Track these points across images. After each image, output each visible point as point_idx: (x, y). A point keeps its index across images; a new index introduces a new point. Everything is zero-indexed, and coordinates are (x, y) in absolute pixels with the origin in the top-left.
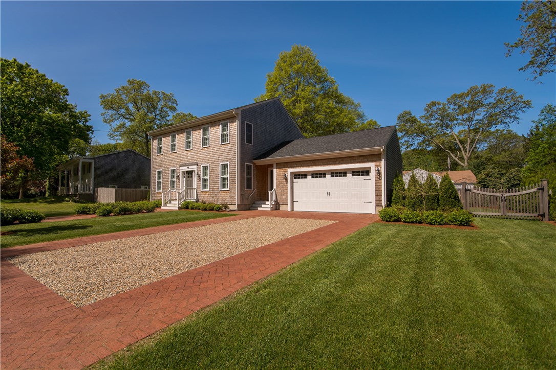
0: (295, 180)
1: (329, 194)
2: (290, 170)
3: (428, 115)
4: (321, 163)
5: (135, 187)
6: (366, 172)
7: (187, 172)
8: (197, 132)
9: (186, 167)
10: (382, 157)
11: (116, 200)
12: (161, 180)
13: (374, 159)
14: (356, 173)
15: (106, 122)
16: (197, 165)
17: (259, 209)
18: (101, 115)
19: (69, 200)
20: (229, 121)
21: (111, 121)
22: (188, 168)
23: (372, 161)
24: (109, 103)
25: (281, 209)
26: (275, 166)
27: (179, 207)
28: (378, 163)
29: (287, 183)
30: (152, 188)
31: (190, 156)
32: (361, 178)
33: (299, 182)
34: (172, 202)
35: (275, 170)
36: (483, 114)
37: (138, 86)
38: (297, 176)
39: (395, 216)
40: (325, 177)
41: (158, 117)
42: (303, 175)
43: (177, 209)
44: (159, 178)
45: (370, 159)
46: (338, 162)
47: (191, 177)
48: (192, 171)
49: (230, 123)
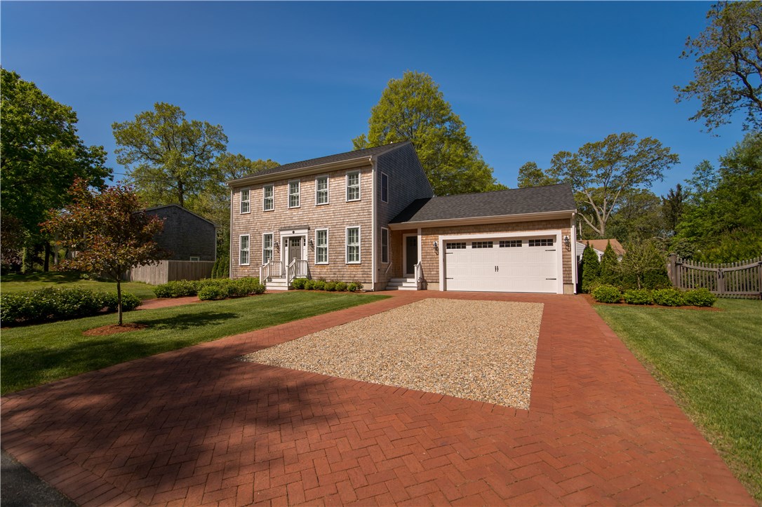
0: (448, 251)
1: (497, 269)
2: (442, 238)
3: (555, 168)
4: (487, 230)
5: (182, 259)
6: (549, 241)
7: (291, 238)
8: (308, 184)
9: (291, 232)
10: (572, 222)
11: (170, 280)
12: (248, 249)
13: (561, 225)
14: (534, 242)
15: (120, 163)
16: (309, 229)
17: (400, 288)
18: (115, 152)
19: (88, 277)
20: (359, 170)
21: (129, 162)
22: (293, 232)
23: (558, 228)
25: (429, 288)
26: (419, 231)
27: (289, 287)
28: (566, 230)
29: (438, 255)
30: (232, 260)
31: (296, 216)
32: (542, 249)
33: (454, 253)
34: (273, 280)
35: (419, 237)
36: (622, 169)
37: (168, 113)
38: (450, 245)
39: (617, 296)
40: (492, 247)
41: (197, 159)
42: (461, 245)
43: (287, 289)
44: (244, 246)
45: (555, 225)
46: (510, 228)
47: (299, 245)
48: (299, 238)
49: (362, 173)
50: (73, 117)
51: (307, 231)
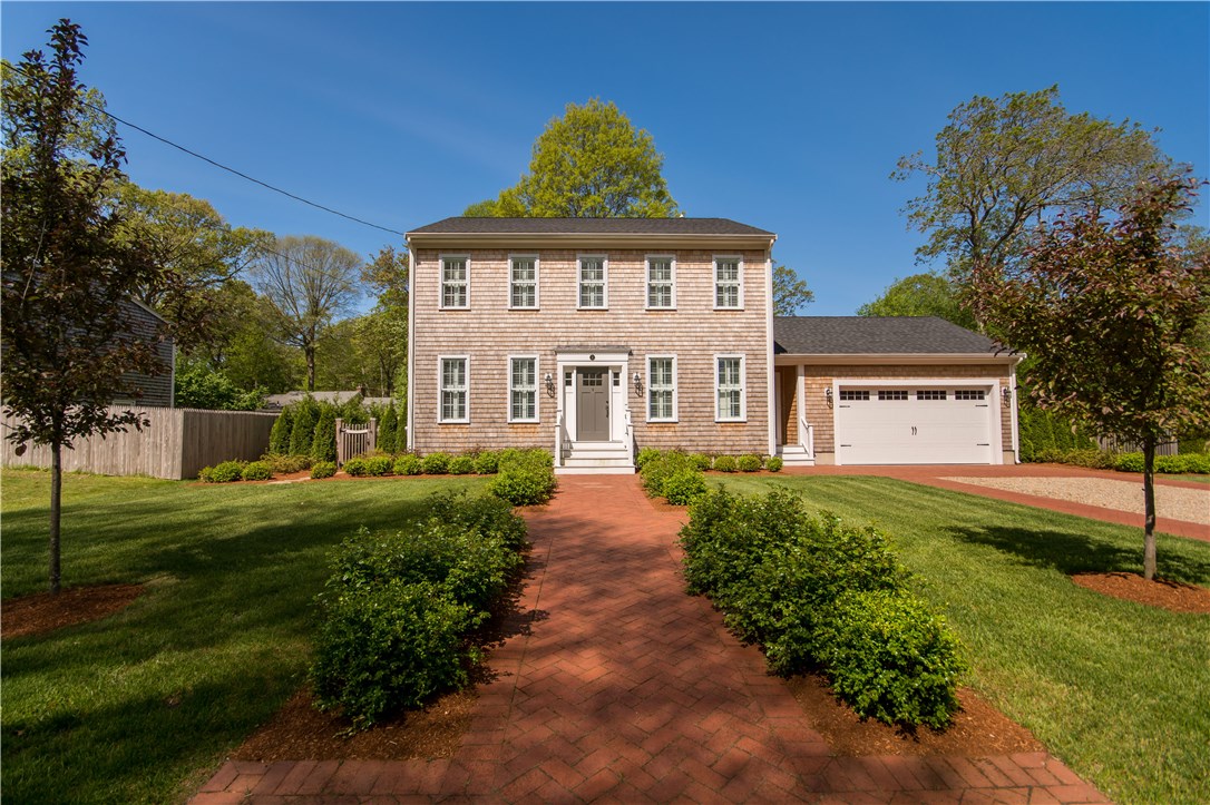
0: (847, 402)
1: (914, 429)
6: (977, 393)
7: (580, 370)
8: (627, 267)
9: (587, 357)
10: (1012, 370)
12: (464, 388)
13: (1000, 372)
14: (962, 394)
16: (630, 354)
20: (739, 256)
22: (592, 358)
23: (995, 376)
26: (801, 370)
27: (635, 467)
28: (1005, 379)
29: (831, 408)
30: (414, 411)
33: (852, 407)
35: (801, 381)
40: (906, 398)
42: (862, 394)
43: (629, 470)
45: (991, 372)
47: (599, 383)
48: (605, 370)
49: (745, 262)
51: (626, 357)
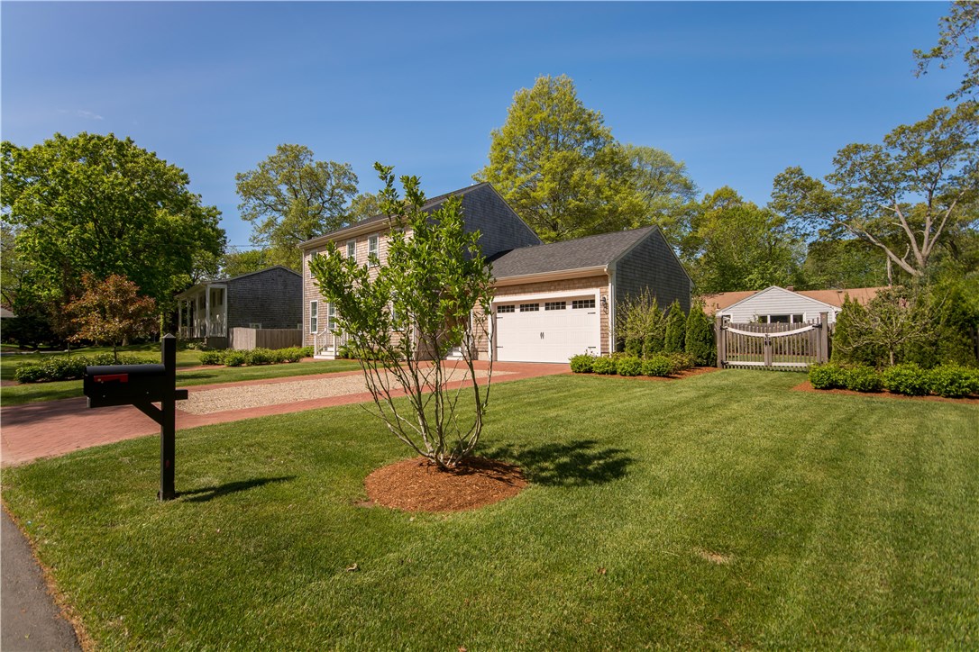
0: (499, 315)
1: (542, 335)
2: (493, 300)
4: (531, 290)
6: (588, 303)
8: (362, 244)
11: (257, 346)
12: (316, 317)
14: (578, 303)
15: (245, 219)
17: (448, 358)
18: (239, 208)
19: (193, 346)
21: (254, 216)
23: (597, 286)
24: (250, 188)
25: (479, 359)
27: (336, 356)
28: (604, 289)
30: (305, 328)
32: (585, 311)
33: (504, 318)
34: (329, 349)
37: (293, 155)
38: (501, 308)
40: (538, 310)
42: (508, 308)
43: (333, 358)
44: (314, 313)
45: (593, 284)
46: (553, 288)
50: (185, 178)
